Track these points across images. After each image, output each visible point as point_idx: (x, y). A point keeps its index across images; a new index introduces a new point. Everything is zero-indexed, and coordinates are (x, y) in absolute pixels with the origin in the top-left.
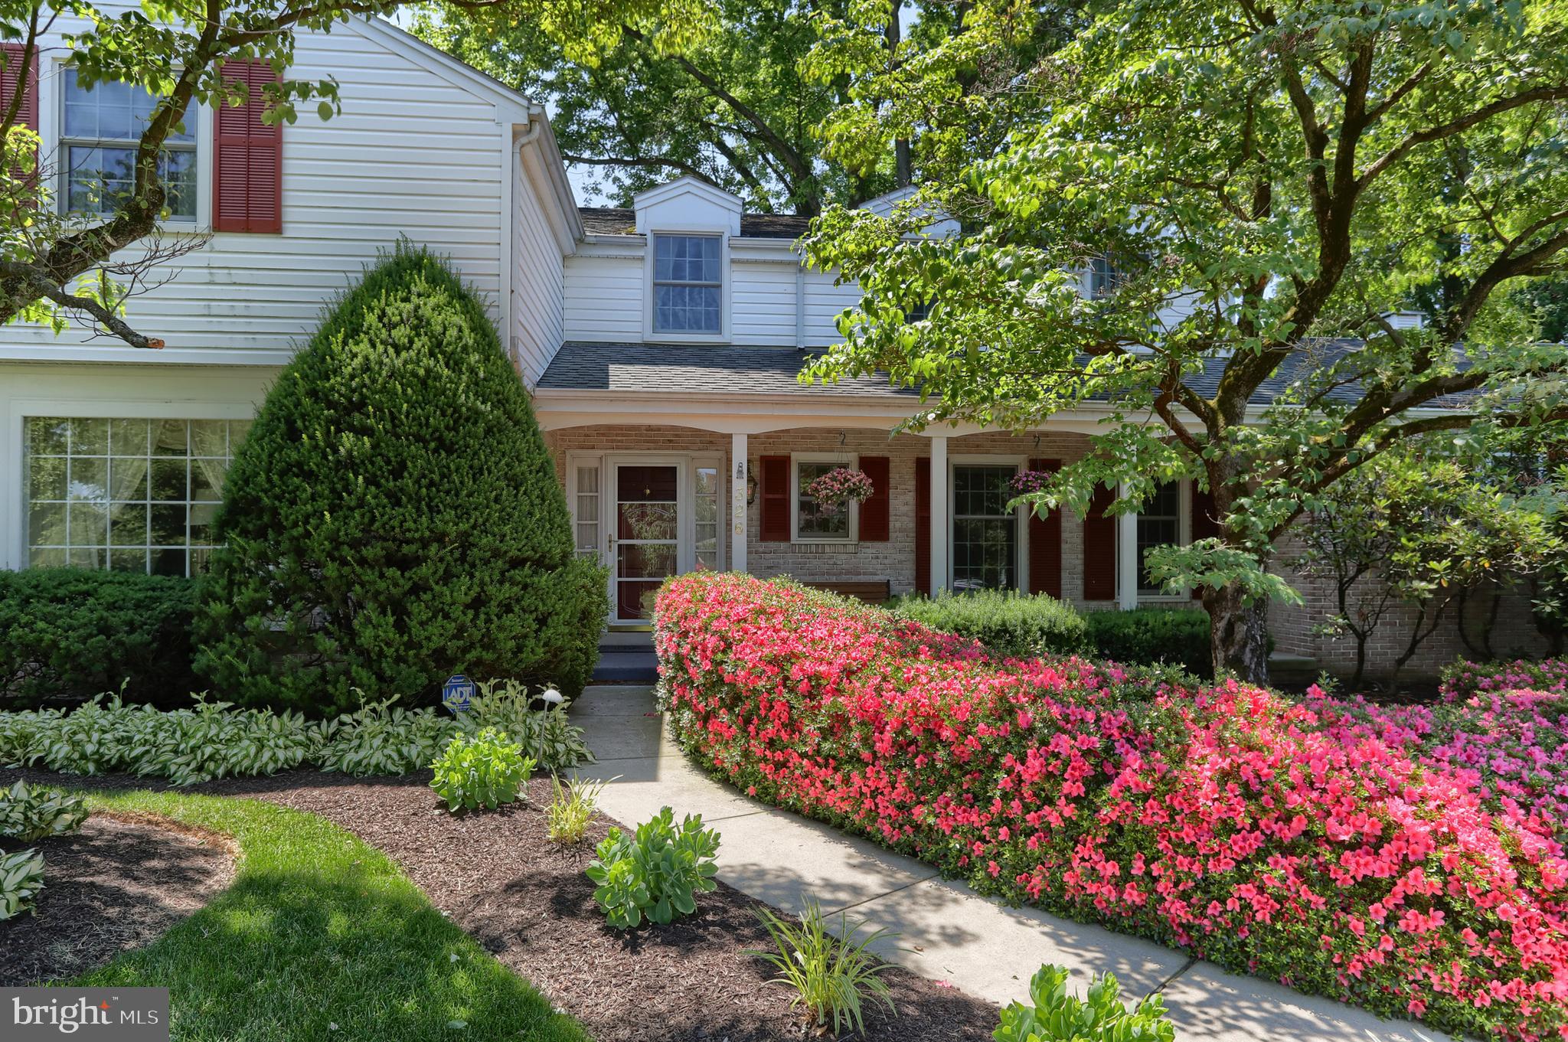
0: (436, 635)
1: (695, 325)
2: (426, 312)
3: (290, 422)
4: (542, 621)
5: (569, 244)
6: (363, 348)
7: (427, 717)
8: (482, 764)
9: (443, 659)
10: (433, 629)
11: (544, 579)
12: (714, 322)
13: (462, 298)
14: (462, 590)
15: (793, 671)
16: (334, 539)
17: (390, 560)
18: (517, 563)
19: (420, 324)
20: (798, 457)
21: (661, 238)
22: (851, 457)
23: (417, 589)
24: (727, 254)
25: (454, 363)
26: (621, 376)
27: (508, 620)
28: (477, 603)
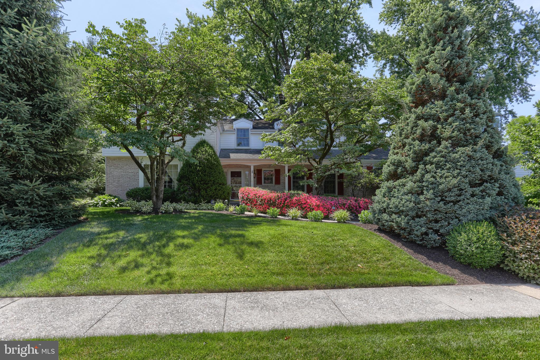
0: (211, 193)
1: (245, 145)
2: (207, 149)
3: (190, 165)
4: (224, 192)
5: (221, 132)
6: (199, 155)
7: (210, 204)
8: (220, 206)
9: (211, 197)
10: (210, 193)
11: (224, 187)
12: (248, 145)
13: (211, 147)
14: (214, 187)
15: (257, 195)
16: (197, 180)
17: (204, 184)
18: (220, 184)
19: (206, 151)
20: (263, 169)
21: (238, 129)
22: (273, 169)
23: (208, 187)
24: (250, 132)
25: (211, 157)
26: (232, 156)
27: (220, 192)
28: (215, 189)
